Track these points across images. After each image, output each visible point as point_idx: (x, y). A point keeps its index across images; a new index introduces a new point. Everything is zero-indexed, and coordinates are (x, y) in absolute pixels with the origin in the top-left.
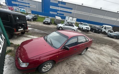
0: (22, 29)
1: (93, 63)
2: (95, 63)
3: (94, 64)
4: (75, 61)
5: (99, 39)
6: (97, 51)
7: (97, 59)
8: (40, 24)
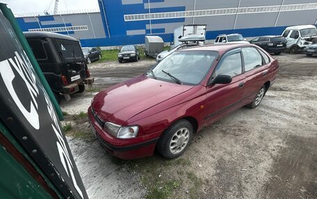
0: (78, 77)
1: (298, 121)
2: (303, 118)
3: (300, 123)
4: (242, 124)
5: (286, 67)
6: (293, 93)
7: (304, 110)
8: (111, 65)
